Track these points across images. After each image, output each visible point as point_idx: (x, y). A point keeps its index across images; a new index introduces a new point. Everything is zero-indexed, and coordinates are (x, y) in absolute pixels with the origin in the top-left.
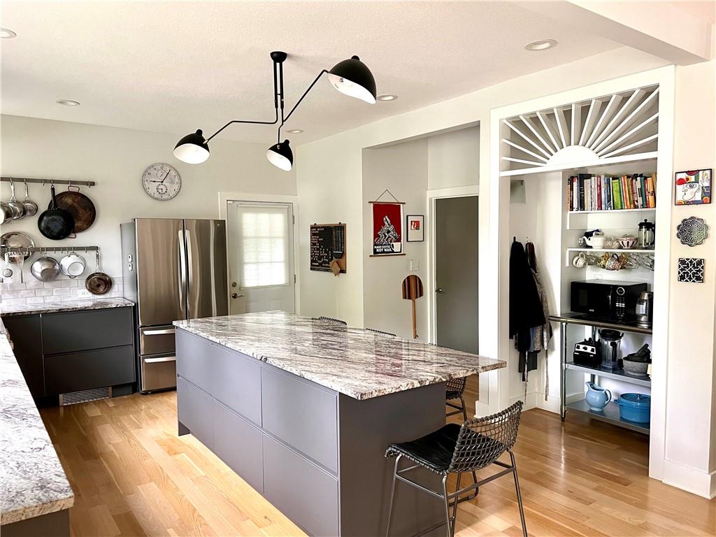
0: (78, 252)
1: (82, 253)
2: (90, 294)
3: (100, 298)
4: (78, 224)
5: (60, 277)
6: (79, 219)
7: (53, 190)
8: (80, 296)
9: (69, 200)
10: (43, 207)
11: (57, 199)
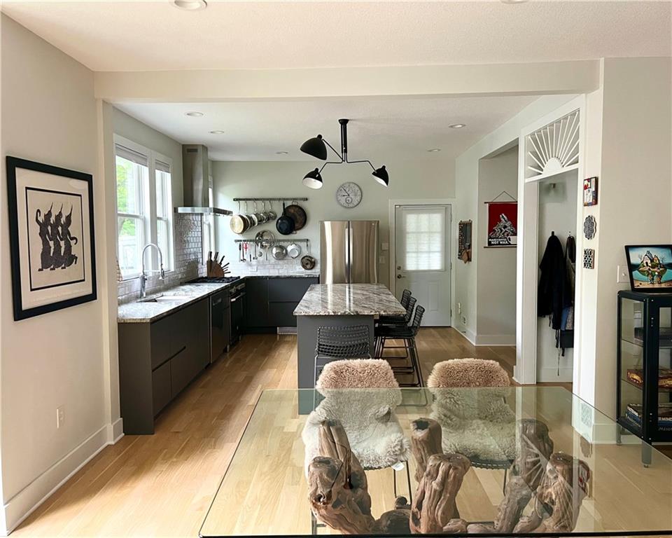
0: (297, 243)
1: (299, 243)
2: (304, 269)
3: (309, 272)
4: (297, 225)
5: (287, 257)
6: (297, 222)
7: (284, 204)
8: (298, 270)
9: (292, 211)
10: (280, 215)
11: (286, 210)
